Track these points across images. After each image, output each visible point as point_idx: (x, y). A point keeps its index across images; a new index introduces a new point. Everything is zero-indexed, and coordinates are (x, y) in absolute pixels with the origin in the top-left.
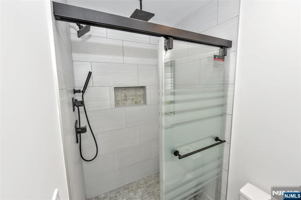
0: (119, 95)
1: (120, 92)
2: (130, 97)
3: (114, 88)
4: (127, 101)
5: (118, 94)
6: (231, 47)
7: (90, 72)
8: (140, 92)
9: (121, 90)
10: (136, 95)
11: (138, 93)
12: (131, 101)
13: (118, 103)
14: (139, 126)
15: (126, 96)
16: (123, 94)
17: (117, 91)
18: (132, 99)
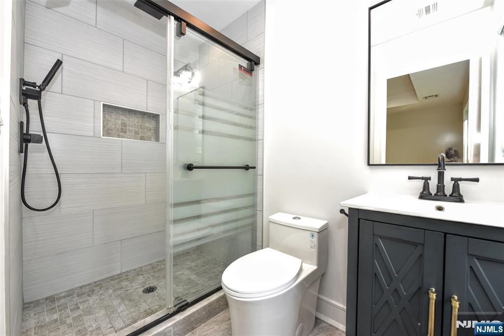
0: (112, 121)
1: (113, 116)
2: (132, 127)
3: (103, 104)
4: (125, 132)
5: (109, 118)
6: (259, 64)
7: (58, 60)
8: (150, 124)
9: (116, 113)
10: (143, 126)
11: (147, 125)
12: (133, 134)
13: (110, 133)
14: (146, 173)
15: (124, 124)
16: (120, 122)
17: (108, 114)
18: (136, 131)
